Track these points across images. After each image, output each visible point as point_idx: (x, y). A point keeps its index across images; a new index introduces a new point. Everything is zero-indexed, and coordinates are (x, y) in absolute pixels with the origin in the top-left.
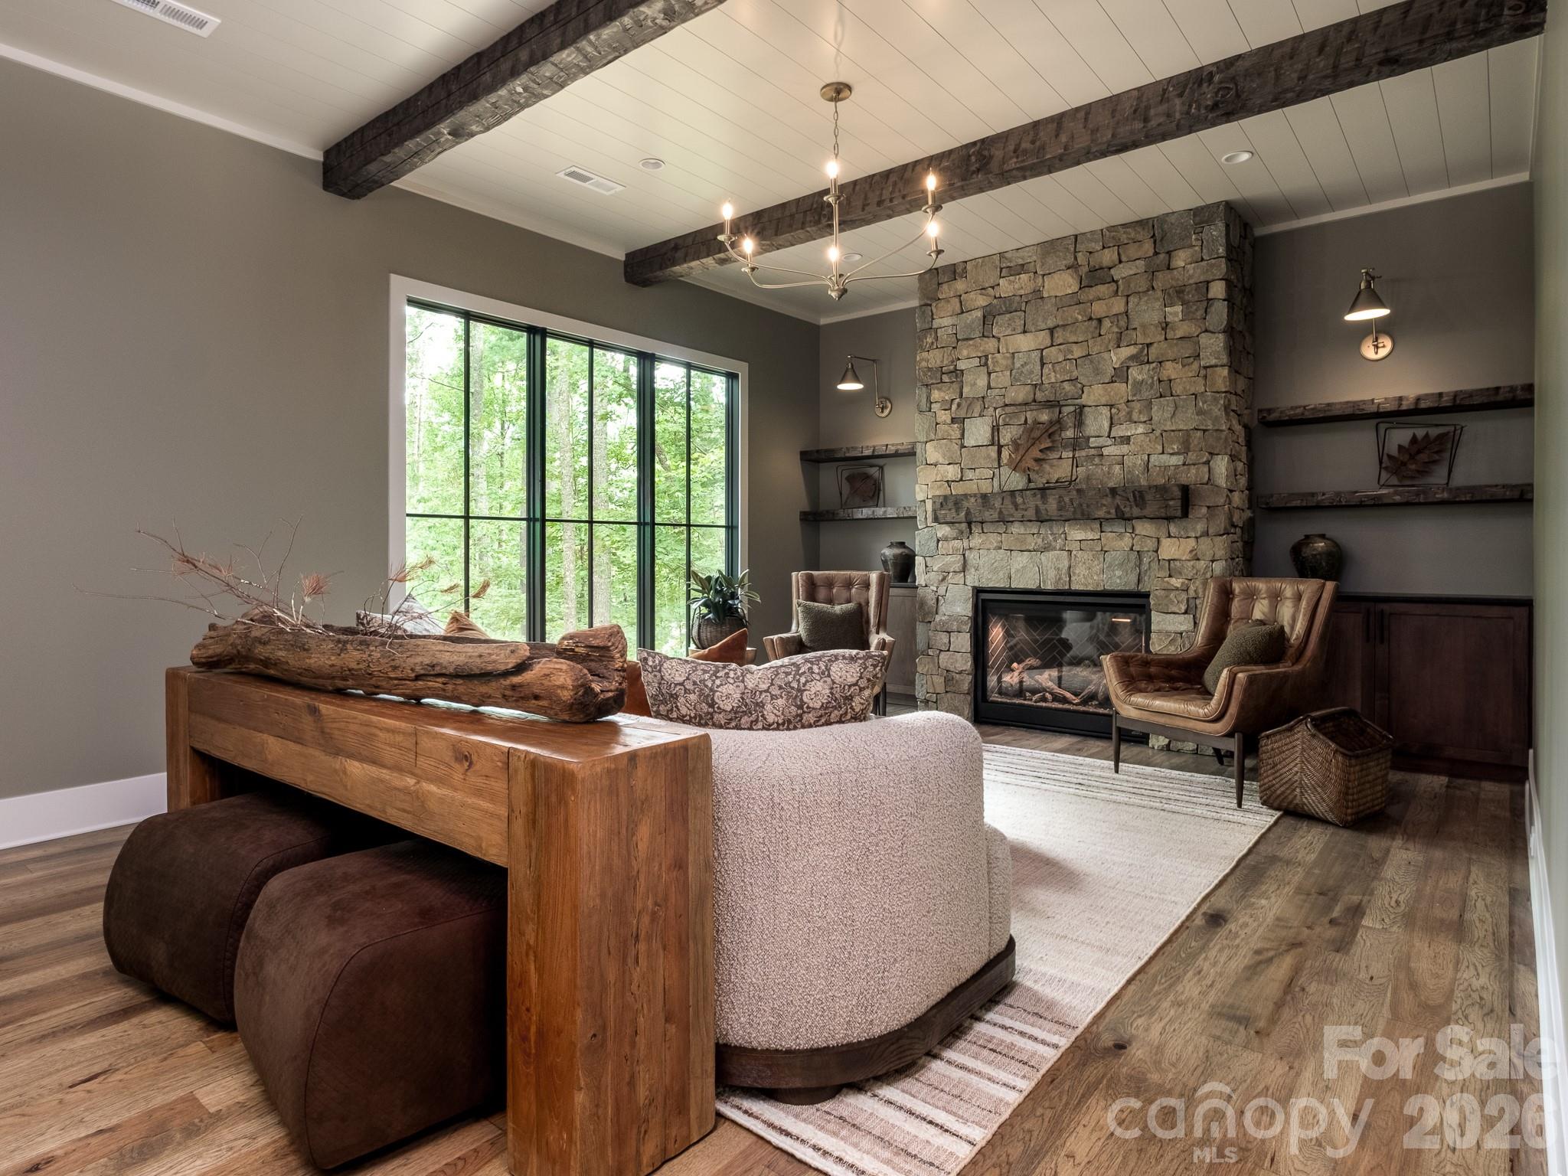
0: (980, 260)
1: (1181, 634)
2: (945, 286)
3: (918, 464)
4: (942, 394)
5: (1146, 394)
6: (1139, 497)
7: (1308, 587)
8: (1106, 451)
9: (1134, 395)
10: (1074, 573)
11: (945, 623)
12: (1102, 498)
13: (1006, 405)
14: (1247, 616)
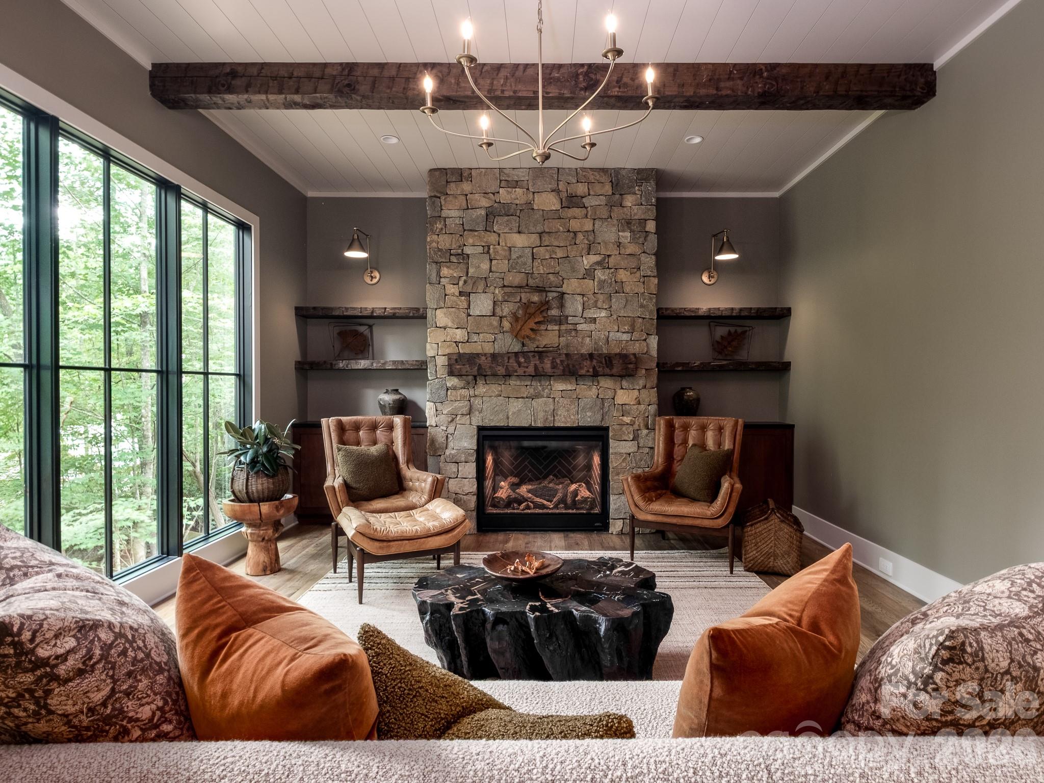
0: (483, 170)
1: (629, 454)
2: (453, 185)
3: (429, 326)
4: (451, 272)
5: (607, 290)
6: (608, 360)
8: (579, 327)
9: (600, 290)
10: (557, 414)
11: (454, 456)
12: (583, 360)
13: (504, 286)
14: (685, 442)
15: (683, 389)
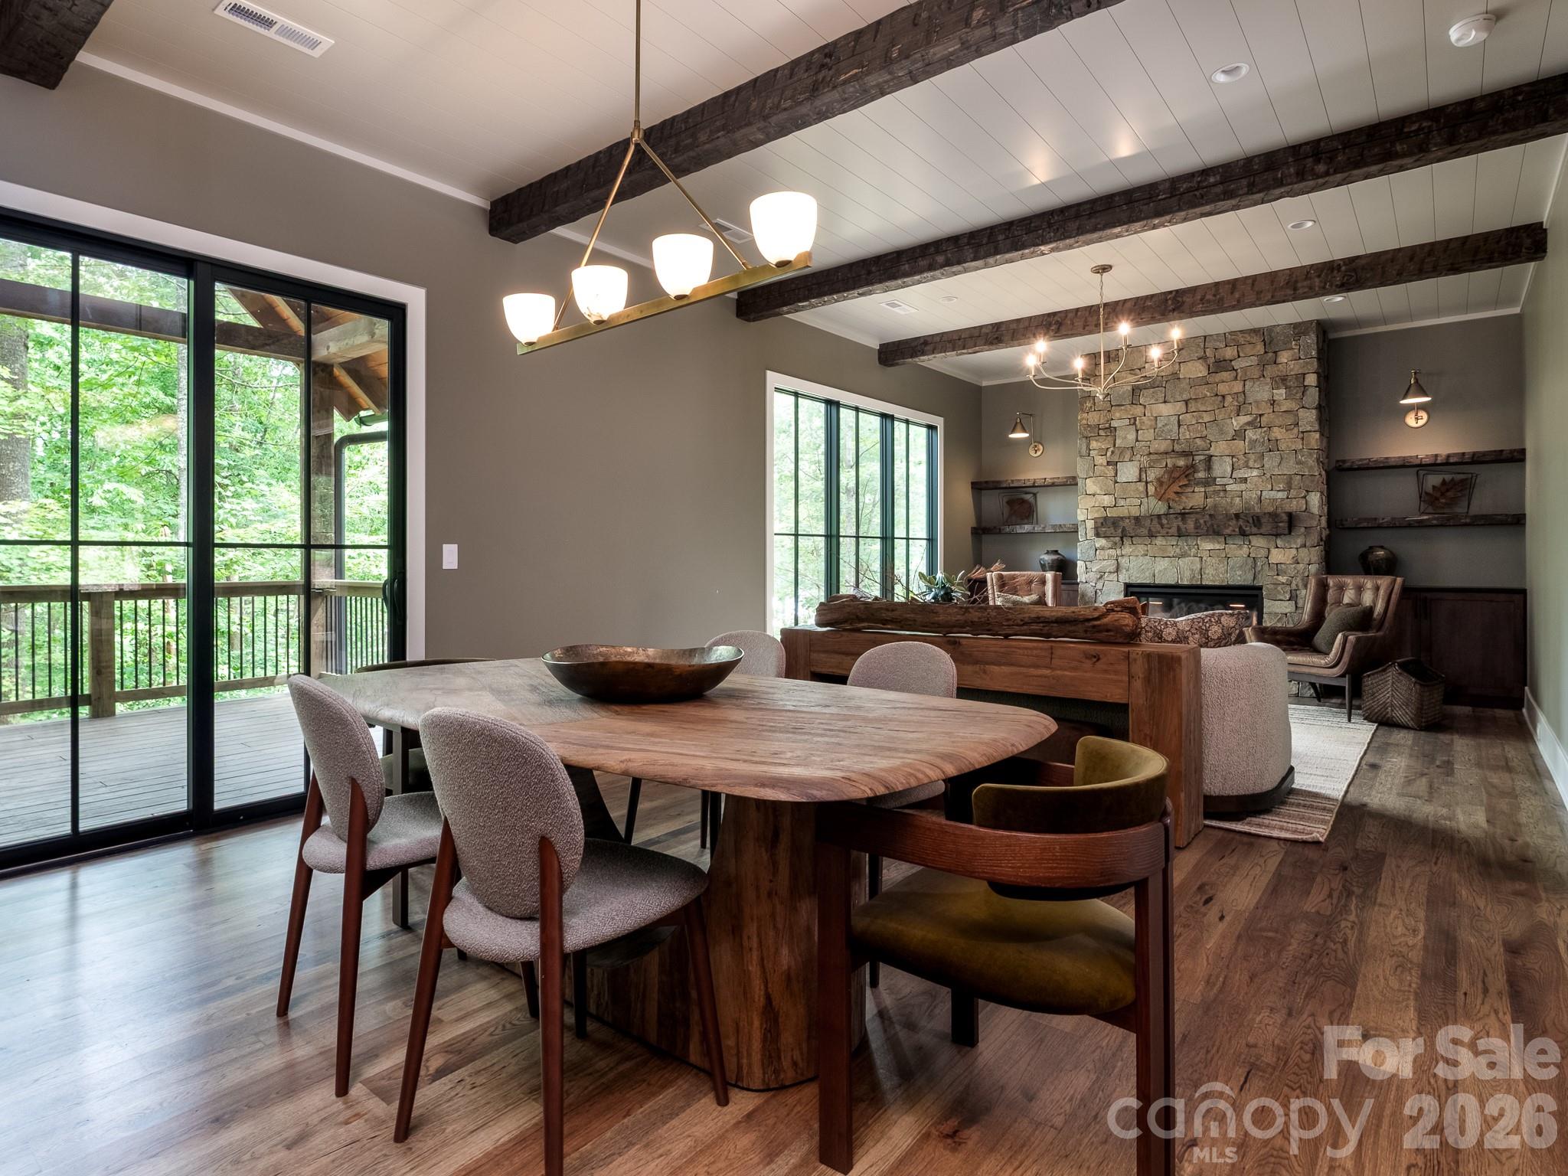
1: (1288, 614)
3: (1079, 493)
4: (1100, 444)
5: (1259, 449)
6: (1257, 521)
7: (1384, 582)
8: (1228, 488)
9: (1250, 449)
10: (1205, 573)
12: (1229, 520)
13: (1150, 454)
14: (1339, 602)
15: (1371, 548)
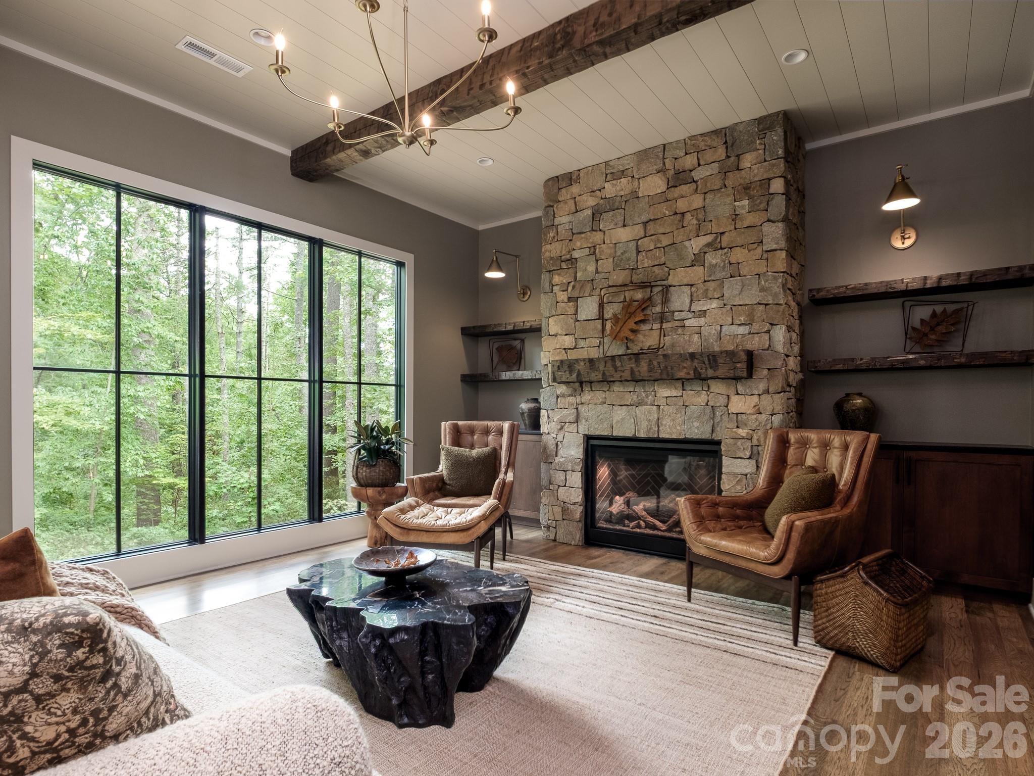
0: (590, 168)
1: (746, 475)
2: (564, 191)
3: (543, 335)
4: (561, 278)
5: (719, 275)
6: (713, 359)
7: (855, 438)
8: (687, 323)
9: (710, 276)
10: (662, 424)
11: (562, 464)
12: (682, 361)
13: (610, 286)
14: (801, 462)
15: (848, 395)
